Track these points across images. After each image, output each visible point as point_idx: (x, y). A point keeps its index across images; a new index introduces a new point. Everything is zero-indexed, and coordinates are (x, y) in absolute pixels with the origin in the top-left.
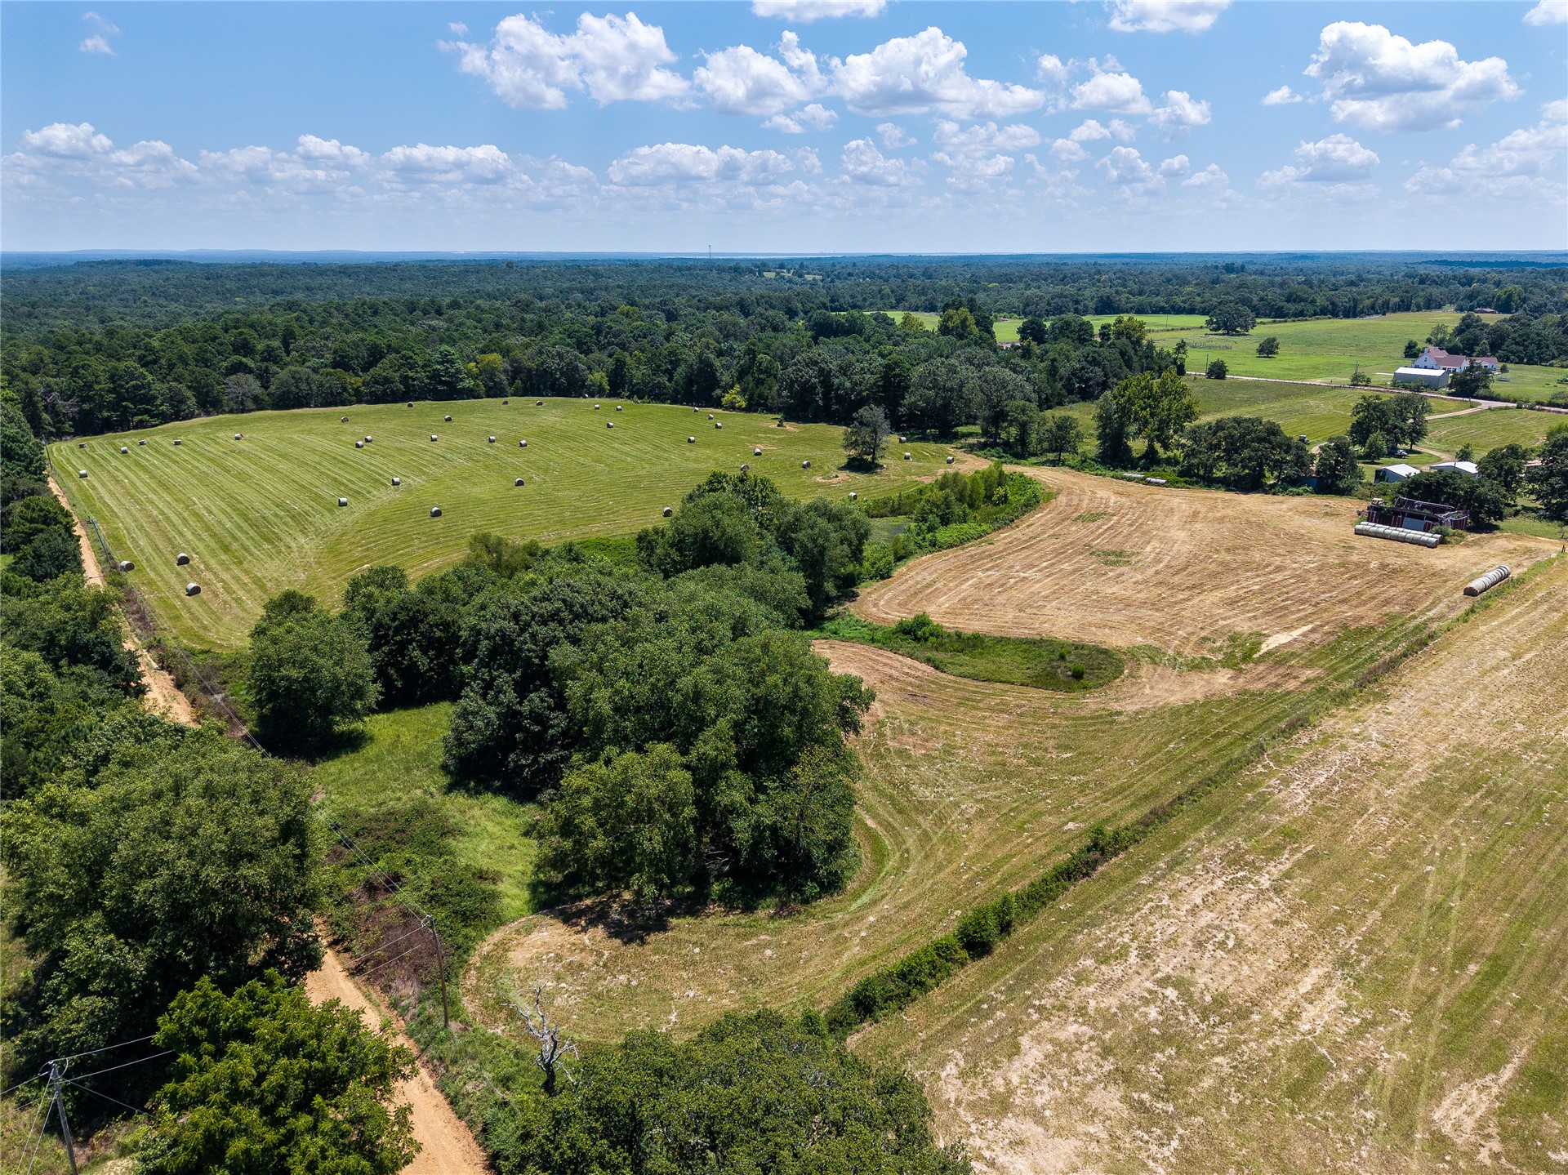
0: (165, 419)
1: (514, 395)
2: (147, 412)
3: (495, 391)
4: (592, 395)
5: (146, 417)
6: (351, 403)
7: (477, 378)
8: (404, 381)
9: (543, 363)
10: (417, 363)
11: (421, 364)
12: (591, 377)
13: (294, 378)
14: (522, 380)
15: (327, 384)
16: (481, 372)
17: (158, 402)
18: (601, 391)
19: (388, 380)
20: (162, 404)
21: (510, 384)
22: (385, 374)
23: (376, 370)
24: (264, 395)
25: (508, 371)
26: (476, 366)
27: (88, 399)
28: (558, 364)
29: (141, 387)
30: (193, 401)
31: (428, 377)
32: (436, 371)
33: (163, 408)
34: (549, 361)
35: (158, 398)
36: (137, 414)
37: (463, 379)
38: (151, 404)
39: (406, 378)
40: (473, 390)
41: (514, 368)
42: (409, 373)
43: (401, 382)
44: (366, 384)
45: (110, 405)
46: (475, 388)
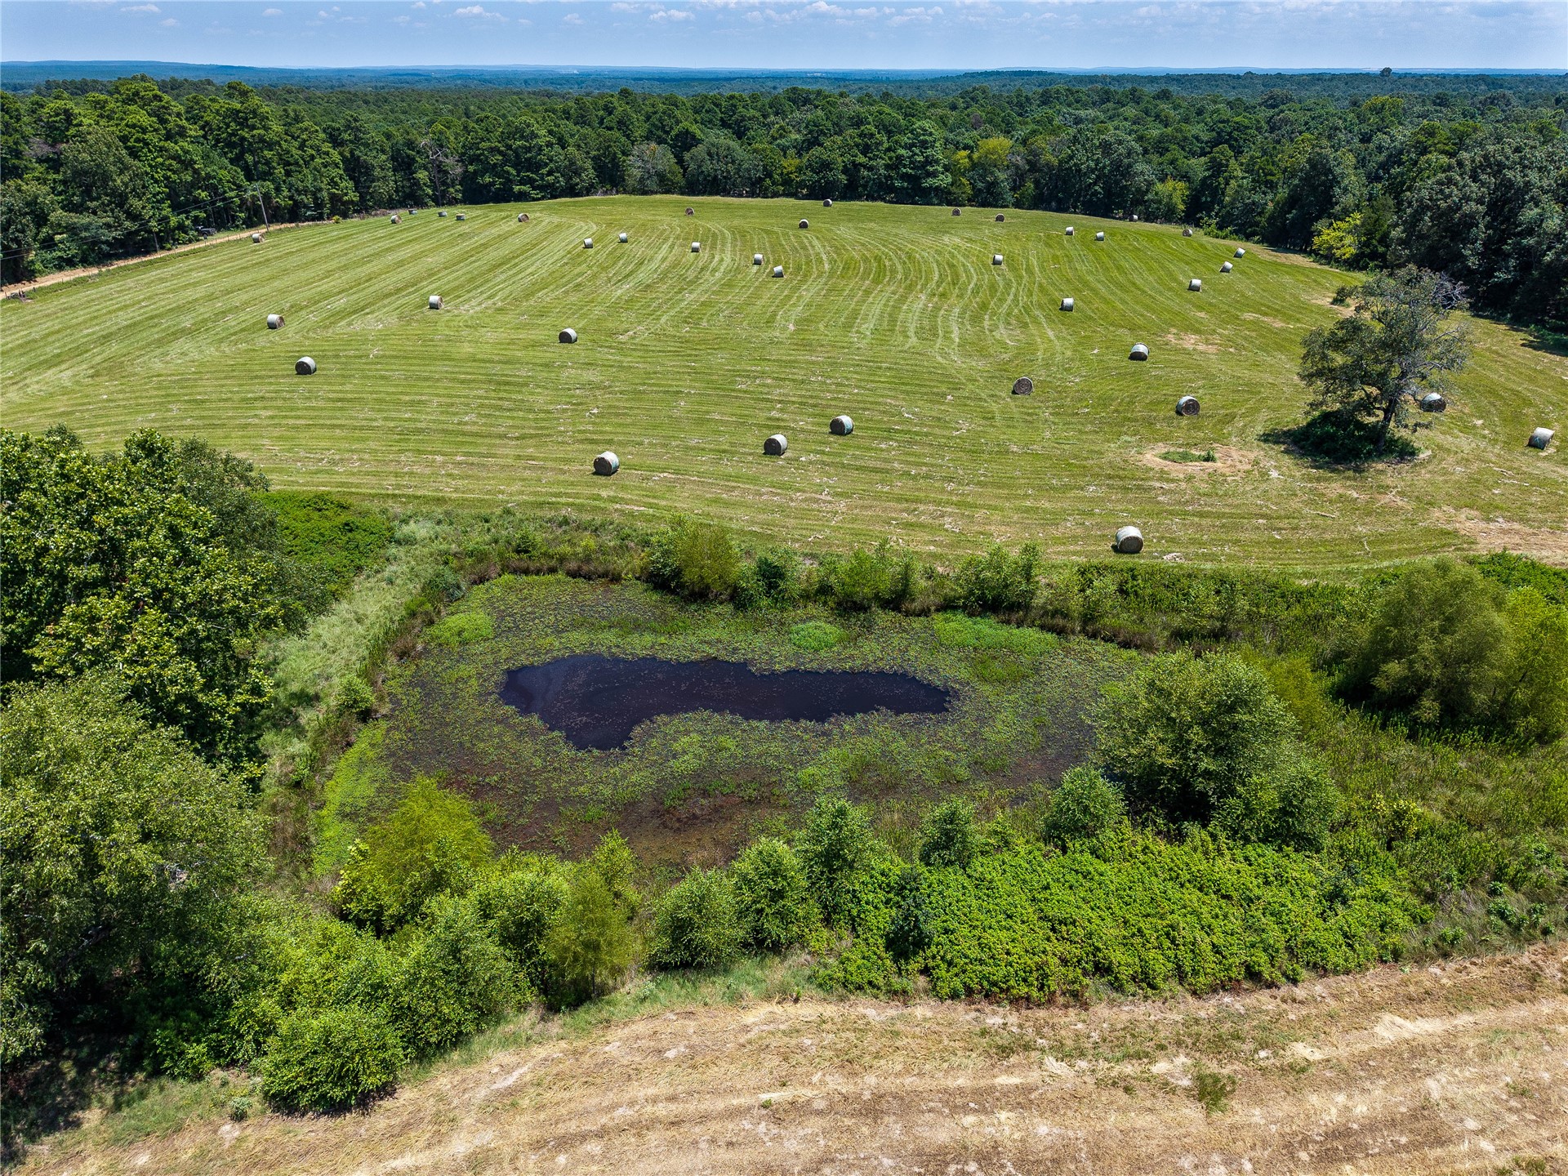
0: (553, 192)
1: (1018, 205)
2: (531, 181)
3: (987, 197)
4: (1149, 217)
5: (526, 188)
6: (775, 195)
7: (963, 175)
8: (852, 170)
9: (1071, 157)
10: (881, 143)
11: (886, 145)
12: (1159, 186)
13: (709, 154)
14: (1037, 183)
15: (746, 166)
16: (974, 166)
17: (544, 171)
18: (1169, 216)
19: (826, 166)
20: (550, 173)
21: (1014, 189)
22: (825, 157)
23: (816, 151)
24: (672, 173)
25: (1017, 167)
26: (970, 157)
27: (474, 159)
28: (1097, 162)
29: (529, 149)
30: (589, 174)
31: (887, 167)
32: (899, 158)
33: (551, 179)
34: (1081, 156)
35: (546, 165)
36: (521, 183)
37: (934, 175)
38: (536, 172)
39: (856, 166)
40: (950, 193)
41: (1029, 162)
42: (861, 159)
43: (845, 171)
44: (799, 169)
45: (494, 169)
46: (953, 189)
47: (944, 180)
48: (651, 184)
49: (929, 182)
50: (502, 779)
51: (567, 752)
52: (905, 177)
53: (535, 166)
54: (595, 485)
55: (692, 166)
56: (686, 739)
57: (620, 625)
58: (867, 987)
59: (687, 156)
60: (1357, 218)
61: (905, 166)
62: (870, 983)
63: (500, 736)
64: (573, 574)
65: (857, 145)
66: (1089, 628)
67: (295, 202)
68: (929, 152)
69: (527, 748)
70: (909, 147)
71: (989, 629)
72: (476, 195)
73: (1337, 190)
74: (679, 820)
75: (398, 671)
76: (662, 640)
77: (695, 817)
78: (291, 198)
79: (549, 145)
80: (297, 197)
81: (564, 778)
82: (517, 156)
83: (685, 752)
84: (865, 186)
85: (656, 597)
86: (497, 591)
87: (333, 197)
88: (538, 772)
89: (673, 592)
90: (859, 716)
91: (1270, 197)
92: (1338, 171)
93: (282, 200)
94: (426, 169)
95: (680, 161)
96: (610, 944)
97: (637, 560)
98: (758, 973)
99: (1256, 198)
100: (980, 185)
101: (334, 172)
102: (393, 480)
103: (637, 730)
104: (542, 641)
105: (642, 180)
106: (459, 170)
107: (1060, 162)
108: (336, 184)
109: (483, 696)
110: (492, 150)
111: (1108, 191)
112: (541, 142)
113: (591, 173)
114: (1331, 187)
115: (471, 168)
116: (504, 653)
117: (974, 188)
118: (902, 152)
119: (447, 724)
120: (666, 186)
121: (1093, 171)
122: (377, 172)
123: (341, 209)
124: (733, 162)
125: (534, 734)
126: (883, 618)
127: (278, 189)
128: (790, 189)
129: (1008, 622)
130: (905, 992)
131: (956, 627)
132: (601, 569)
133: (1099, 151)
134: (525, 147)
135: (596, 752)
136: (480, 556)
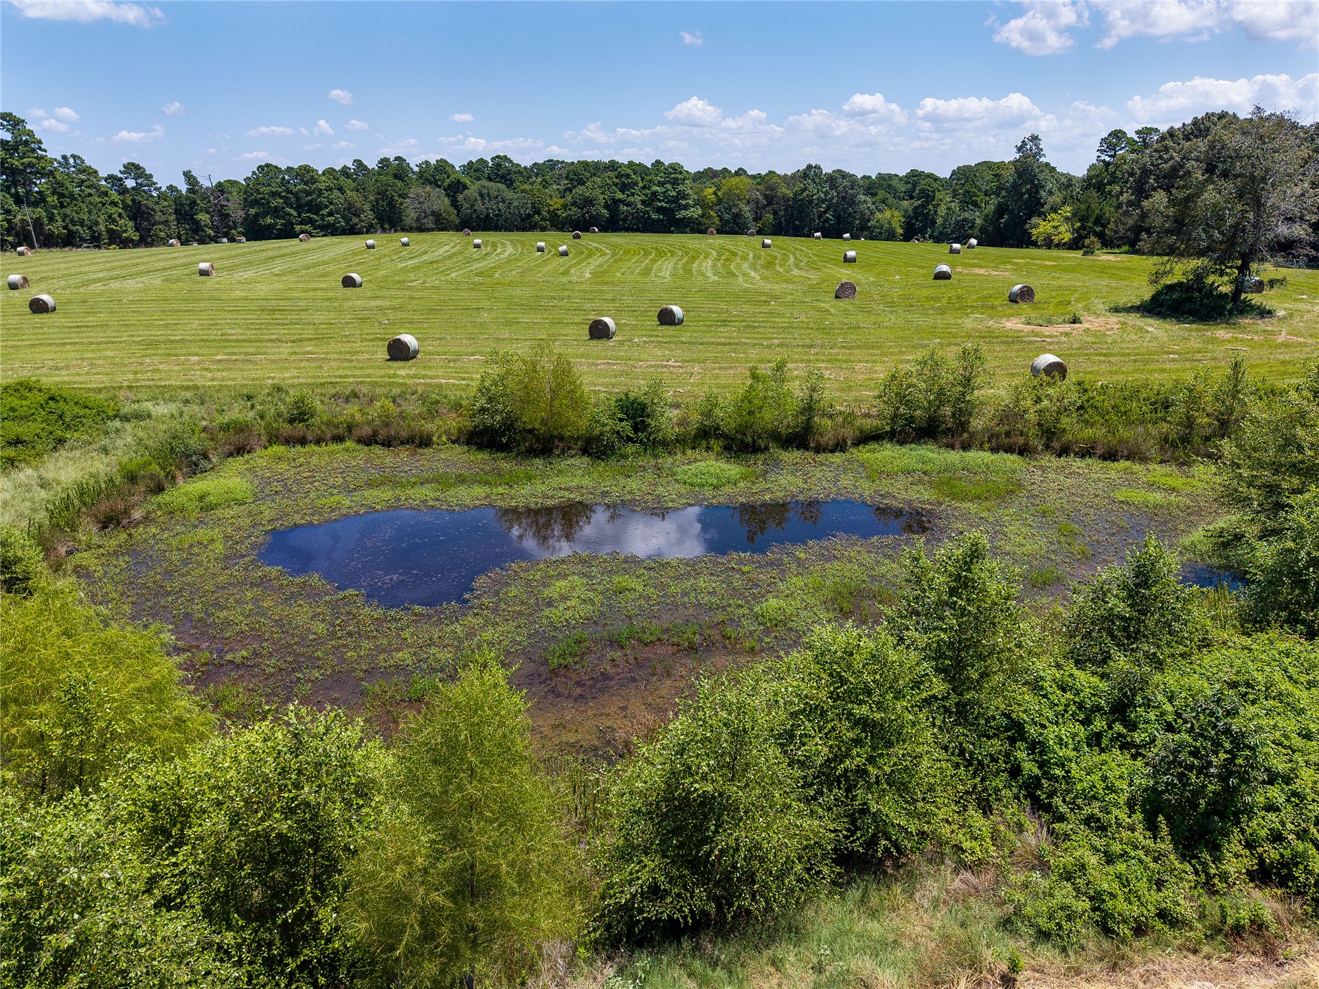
0: (333, 231)
1: (761, 232)
2: (311, 221)
3: (733, 226)
4: (874, 238)
5: (307, 227)
6: (543, 229)
7: (711, 208)
8: (613, 205)
9: (804, 190)
10: (636, 184)
11: (641, 185)
12: (879, 215)
13: (481, 195)
14: (775, 213)
15: (516, 203)
16: (720, 201)
17: (325, 212)
18: (891, 236)
19: (589, 202)
20: (330, 214)
21: (755, 220)
22: (587, 194)
23: (580, 190)
24: (448, 213)
25: (757, 202)
26: (715, 193)
27: (256, 203)
28: (826, 193)
29: (308, 193)
30: (368, 215)
31: (643, 202)
32: (654, 194)
33: (331, 219)
34: (812, 188)
35: (327, 207)
36: (301, 223)
37: (686, 207)
38: (316, 213)
39: (616, 202)
40: (700, 224)
41: (766, 197)
42: (619, 196)
43: (606, 206)
44: (565, 206)
45: (276, 212)
46: (704, 220)
47: (695, 212)
48: (429, 222)
49: (681, 214)
50: (256, 654)
51: (368, 612)
52: (660, 210)
53: (316, 208)
54: (390, 367)
55: (466, 205)
56: (562, 583)
57: (436, 480)
58: (1159, 925)
59: (460, 197)
60: (1067, 210)
61: (660, 201)
62: (1162, 914)
63: (255, 600)
64: (368, 441)
65: (616, 185)
66: (1056, 444)
67: (70, 231)
68: (681, 187)
69: (302, 613)
70: (661, 184)
71: (931, 455)
72: (257, 232)
73: (1043, 194)
74: (579, 684)
75: (96, 540)
76: (501, 490)
77: (605, 676)
78: (65, 228)
79: (329, 189)
80: (71, 226)
81: (366, 644)
82: (298, 199)
83: (564, 598)
84: (625, 220)
85: (481, 456)
86: (262, 462)
87: (110, 231)
88: (320, 640)
89: (503, 448)
90: (811, 543)
91: (977, 213)
92: (1041, 177)
93: (57, 228)
94: (208, 212)
95: (454, 203)
96: (523, 877)
97: (453, 422)
98: (875, 929)
99: (966, 215)
100: (727, 216)
101: (113, 210)
102: (131, 377)
103: (481, 581)
104: (324, 501)
105: (418, 220)
106: (241, 213)
107: (795, 195)
108: (114, 221)
109: (228, 560)
110: (274, 194)
111: (838, 217)
112: (322, 186)
113: (371, 215)
114: (1037, 192)
115: (252, 211)
116: (267, 514)
117: (721, 220)
118: (655, 188)
119: (168, 594)
120: (441, 225)
121: (823, 201)
122: (158, 217)
123: (118, 240)
124: (503, 201)
125: (313, 595)
126: (792, 456)
127: (51, 219)
128: (558, 224)
129: (953, 447)
130: (1259, 926)
131: (887, 454)
132: (404, 434)
133: (827, 185)
134: (304, 191)
135: (418, 609)
136: (241, 428)
